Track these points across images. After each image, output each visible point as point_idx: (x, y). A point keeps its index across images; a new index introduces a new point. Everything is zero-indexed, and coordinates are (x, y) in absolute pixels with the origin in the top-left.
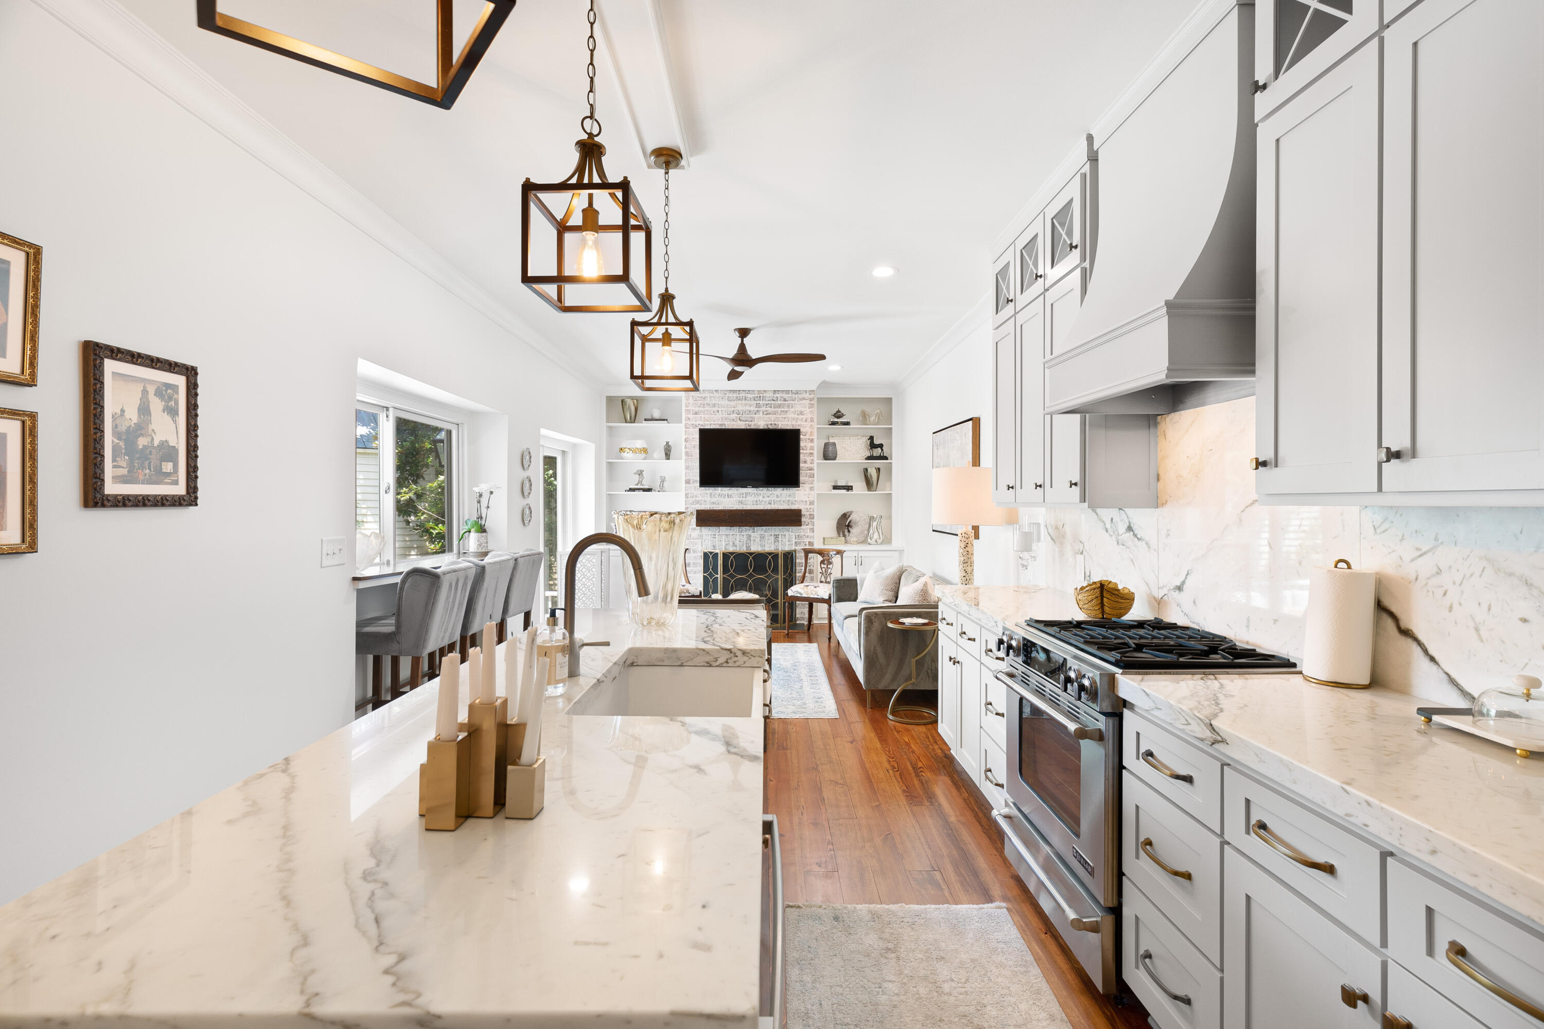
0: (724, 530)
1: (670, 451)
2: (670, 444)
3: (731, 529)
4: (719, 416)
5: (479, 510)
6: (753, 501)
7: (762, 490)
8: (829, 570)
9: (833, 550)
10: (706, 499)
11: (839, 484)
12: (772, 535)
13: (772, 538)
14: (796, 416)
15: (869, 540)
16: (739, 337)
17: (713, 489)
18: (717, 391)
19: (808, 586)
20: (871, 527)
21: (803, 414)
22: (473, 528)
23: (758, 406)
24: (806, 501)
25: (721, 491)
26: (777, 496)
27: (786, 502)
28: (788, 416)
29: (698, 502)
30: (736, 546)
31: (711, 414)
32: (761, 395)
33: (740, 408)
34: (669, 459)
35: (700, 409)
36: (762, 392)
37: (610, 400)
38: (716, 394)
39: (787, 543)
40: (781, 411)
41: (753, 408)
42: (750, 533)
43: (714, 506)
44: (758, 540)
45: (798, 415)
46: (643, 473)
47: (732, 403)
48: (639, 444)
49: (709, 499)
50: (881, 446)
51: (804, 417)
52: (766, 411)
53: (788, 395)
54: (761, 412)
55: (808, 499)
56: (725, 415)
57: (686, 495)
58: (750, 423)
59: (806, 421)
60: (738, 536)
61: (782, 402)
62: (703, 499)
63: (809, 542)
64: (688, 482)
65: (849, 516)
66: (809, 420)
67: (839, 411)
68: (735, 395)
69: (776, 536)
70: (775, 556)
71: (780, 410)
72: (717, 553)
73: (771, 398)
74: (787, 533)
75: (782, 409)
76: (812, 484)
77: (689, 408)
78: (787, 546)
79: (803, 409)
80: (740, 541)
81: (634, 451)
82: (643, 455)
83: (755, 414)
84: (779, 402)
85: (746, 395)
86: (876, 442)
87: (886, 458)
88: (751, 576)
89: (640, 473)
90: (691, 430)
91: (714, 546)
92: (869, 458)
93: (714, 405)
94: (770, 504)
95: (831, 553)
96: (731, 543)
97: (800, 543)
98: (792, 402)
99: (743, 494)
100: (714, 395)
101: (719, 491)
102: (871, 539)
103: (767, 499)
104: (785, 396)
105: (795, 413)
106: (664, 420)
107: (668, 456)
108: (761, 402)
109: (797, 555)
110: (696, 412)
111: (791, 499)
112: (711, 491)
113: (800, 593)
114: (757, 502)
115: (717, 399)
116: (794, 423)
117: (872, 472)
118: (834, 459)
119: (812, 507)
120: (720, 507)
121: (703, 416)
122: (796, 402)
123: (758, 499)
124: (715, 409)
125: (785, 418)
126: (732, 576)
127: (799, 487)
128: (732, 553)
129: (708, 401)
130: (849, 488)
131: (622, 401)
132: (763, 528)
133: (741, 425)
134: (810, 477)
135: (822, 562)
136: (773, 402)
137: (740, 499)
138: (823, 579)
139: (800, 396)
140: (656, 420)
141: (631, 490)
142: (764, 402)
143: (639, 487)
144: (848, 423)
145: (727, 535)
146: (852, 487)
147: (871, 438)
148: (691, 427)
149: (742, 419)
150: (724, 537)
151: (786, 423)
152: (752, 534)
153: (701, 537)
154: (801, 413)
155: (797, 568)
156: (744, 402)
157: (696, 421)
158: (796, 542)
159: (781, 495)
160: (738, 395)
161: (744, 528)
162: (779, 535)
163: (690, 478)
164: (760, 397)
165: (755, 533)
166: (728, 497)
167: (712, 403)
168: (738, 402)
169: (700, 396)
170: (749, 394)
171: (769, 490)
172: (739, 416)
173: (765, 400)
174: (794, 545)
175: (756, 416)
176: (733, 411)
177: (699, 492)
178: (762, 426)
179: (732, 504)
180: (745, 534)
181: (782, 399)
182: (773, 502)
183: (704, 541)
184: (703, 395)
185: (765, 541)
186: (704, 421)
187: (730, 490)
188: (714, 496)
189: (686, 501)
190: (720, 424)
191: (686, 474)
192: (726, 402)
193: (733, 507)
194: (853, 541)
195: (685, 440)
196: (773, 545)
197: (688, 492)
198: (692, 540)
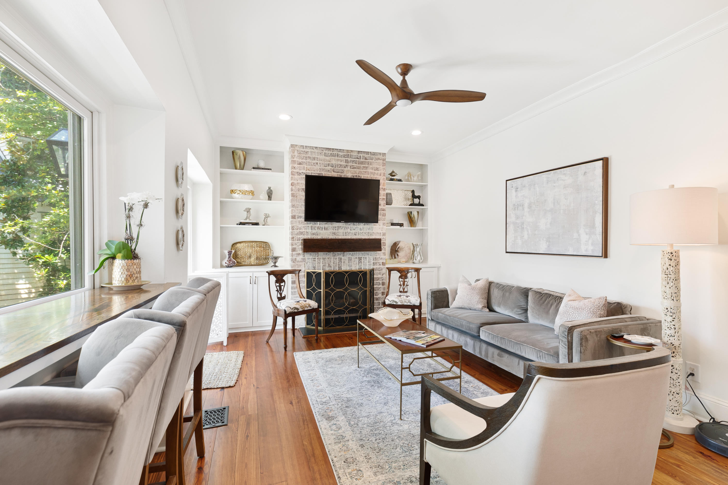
0: (321, 255)
1: (272, 194)
2: (271, 188)
3: (327, 254)
4: (318, 167)
6: (343, 233)
7: (350, 225)
10: (308, 231)
11: (394, 222)
12: (356, 258)
13: (357, 260)
14: (374, 171)
16: (401, 75)
17: (313, 223)
18: (316, 148)
20: (416, 252)
21: (378, 170)
23: (347, 161)
24: (380, 233)
25: (320, 224)
26: (361, 229)
27: (367, 234)
28: (368, 170)
29: (301, 233)
30: (331, 267)
31: (312, 165)
32: (349, 154)
33: (334, 162)
34: (271, 200)
35: (303, 160)
36: (349, 151)
37: (223, 149)
38: (315, 150)
39: (367, 264)
40: (363, 167)
41: (343, 163)
42: (341, 256)
43: (314, 236)
44: (347, 262)
45: (375, 170)
46: (251, 211)
47: (328, 158)
48: (247, 187)
49: (310, 230)
50: (419, 197)
51: (379, 172)
52: (353, 166)
53: (368, 155)
54: (349, 166)
55: (381, 232)
56: (322, 167)
57: (292, 227)
58: (341, 174)
59: (380, 175)
60: (332, 259)
61: (364, 160)
62: (305, 231)
63: (382, 263)
64: (293, 217)
65: (398, 245)
66: (382, 175)
67: (393, 172)
68: (330, 152)
69: (360, 259)
70: (364, 273)
71: (362, 165)
72: (321, 273)
73: (356, 157)
74: (367, 256)
75: (364, 166)
76: (385, 221)
77: (294, 159)
78: (367, 266)
79: (378, 167)
80: (333, 263)
81: (244, 193)
82: (251, 196)
83: (345, 167)
84: (362, 160)
85: (338, 153)
86: (416, 194)
87: (422, 205)
88: (346, 289)
89: (248, 211)
90: (296, 176)
91: (314, 267)
92: (411, 205)
93: (314, 159)
94: (355, 235)
96: (327, 265)
97: (376, 263)
98: (371, 161)
99: (336, 227)
100: (313, 151)
101: (318, 225)
103: (353, 231)
104: (366, 156)
105: (372, 169)
106: (269, 169)
107: (270, 198)
108: (349, 159)
109: (375, 272)
110: (300, 163)
111: (370, 231)
112: (311, 225)
114: (346, 233)
115: (316, 154)
116: (372, 176)
117: (415, 214)
118: (391, 205)
119: (384, 237)
120: (319, 237)
121: (305, 166)
122: (374, 161)
123: (346, 231)
124: (315, 161)
125: (366, 172)
126: (332, 290)
127: (377, 222)
128: (332, 272)
129: (309, 155)
130: (401, 225)
131: (233, 152)
132: (351, 253)
133: (335, 175)
134: (383, 216)
136: (357, 160)
137: (334, 231)
139: (376, 157)
140: (263, 169)
141: (241, 224)
142: (351, 159)
143: (248, 221)
144: (400, 180)
145: (324, 259)
146: (403, 224)
147: (413, 192)
148: (296, 174)
149: (335, 170)
150: (321, 261)
151: (367, 176)
152: (343, 258)
154: (377, 169)
155: (375, 282)
156: (336, 158)
157: (300, 170)
158: (373, 263)
159: (363, 228)
161: (336, 253)
162: (362, 258)
163: (295, 214)
164: (348, 155)
165: (345, 257)
166: (325, 230)
167: (313, 157)
168: (332, 157)
169: (303, 150)
170: (340, 153)
171: (355, 225)
172: (333, 168)
173: (352, 158)
174: (372, 265)
175: (345, 169)
176: (329, 164)
177: (304, 225)
178: (349, 177)
179: (328, 235)
180: (337, 257)
181: (364, 158)
182: (357, 234)
183: (307, 263)
184: (306, 150)
185: (352, 263)
186: (306, 170)
187: (326, 224)
188: (314, 228)
189: (292, 233)
190: (319, 174)
191: (292, 211)
192: (323, 157)
193: (329, 237)
194: (403, 261)
195: (291, 184)
196: (358, 266)
197: (293, 225)
198: (297, 263)
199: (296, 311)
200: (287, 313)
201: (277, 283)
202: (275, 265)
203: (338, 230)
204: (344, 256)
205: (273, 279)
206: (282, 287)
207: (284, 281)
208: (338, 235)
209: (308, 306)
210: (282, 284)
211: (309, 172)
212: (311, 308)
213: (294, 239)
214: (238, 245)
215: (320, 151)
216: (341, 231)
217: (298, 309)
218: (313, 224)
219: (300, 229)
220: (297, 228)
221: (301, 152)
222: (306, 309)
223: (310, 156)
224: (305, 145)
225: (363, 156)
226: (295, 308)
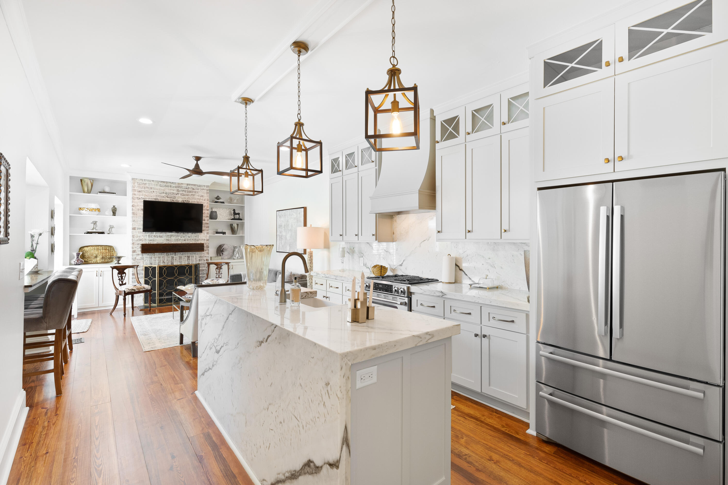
0: (157, 255)
1: (116, 211)
2: (116, 207)
3: (161, 254)
4: (154, 194)
5: (32, 245)
6: (175, 239)
7: (180, 234)
8: (221, 272)
9: (224, 263)
10: (146, 238)
11: (219, 231)
12: (186, 256)
13: (186, 258)
14: (200, 198)
15: (234, 257)
16: (196, 160)
17: (150, 233)
18: (153, 181)
19: (213, 280)
20: (235, 252)
21: (203, 197)
22: (28, 256)
23: (178, 191)
24: (205, 239)
25: (156, 234)
26: (189, 237)
27: (194, 240)
28: (195, 197)
29: (141, 240)
30: (165, 263)
31: (149, 193)
32: (180, 185)
33: (167, 191)
34: (115, 215)
35: (142, 189)
36: (180, 184)
37: (71, 178)
38: (152, 182)
39: (194, 260)
40: (191, 194)
41: (175, 192)
42: (173, 255)
43: (151, 242)
44: (178, 259)
45: (200, 197)
46: (97, 223)
47: (162, 188)
48: (93, 206)
49: (148, 238)
50: (239, 214)
51: (204, 198)
52: (183, 194)
53: (195, 187)
54: (180, 194)
55: (206, 238)
56: (158, 194)
57: (133, 236)
58: (173, 199)
59: (205, 200)
60: (166, 257)
61: (192, 190)
62: (144, 238)
63: (206, 259)
64: (134, 229)
65: (223, 247)
66: (206, 200)
67: (218, 196)
68: (164, 184)
69: (188, 257)
70: (190, 267)
71: (190, 194)
72: (156, 267)
74: (194, 255)
75: (192, 194)
76: (208, 231)
77: (135, 189)
78: (194, 262)
79: (203, 194)
80: (167, 260)
81: (92, 210)
82: (97, 212)
83: (176, 195)
84: (190, 190)
85: (171, 184)
86: (237, 212)
87: (241, 220)
88: (176, 277)
89: (95, 223)
90: (136, 200)
91: (151, 264)
92: (232, 219)
93: (151, 188)
94: (185, 241)
96: (162, 262)
97: (201, 260)
98: (197, 190)
99: (169, 236)
100: (150, 183)
102: (235, 257)
103: (183, 238)
104: (193, 187)
105: (199, 196)
106: (113, 193)
107: (114, 214)
108: (180, 189)
109: (200, 266)
110: (140, 191)
111: (197, 238)
114: (177, 239)
115: (153, 185)
116: (198, 201)
117: (235, 226)
118: (216, 219)
119: (208, 242)
120: (155, 243)
121: (144, 193)
122: (199, 190)
123: (178, 238)
124: (153, 190)
125: (193, 198)
126: (165, 278)
127: (202, 232)
128: (165, 267)
129: (147, 185)
130: (224, 233)
131: (81, 180)
132: (181, 253)
133: (168, 200)
134: (207, 227)
135: (216, 268)
136: (186, 189)
137: (168, 238)
138: (217, 277)
139: (201, 188)
140: (108, 193)
141: (88, 233)
142: (181, 189)
143: (94, 231)
144: (223, 203)
145: (159, 257)
146: (225, 232)
147: (234, 210)
149: (169, 197)
150: (157, 259)
151: (194, 200)
152: (175, 256)
153: (142, 259)
154: (202, 196)
155: (200, 272)
156: (169, 188)
157: (139, 196)
158: (199, 260)
159: (191, 236)
160: (166, 184)
161: (169, 253)
162: (190, 256)
163: (135, 227)
164: (179, 186)
165: (176, 256)
166: (160, 237)
167: (150, 187)
168: (166, 188)
169: (142, 182)
170: (172, 184)
171: (184, 234)
172: (167, 195)
173: (182, 188)
174: (198, 261)
175: (177, 196)
176: (163, 193)
177: (142, 234)
178: (180, 202)
179: (162, 241)
180: (170, 256)
181: (192, 189)
182: (186, 240)
183: (145, 261)
184: (145, 182)
185: (182, 260)
186: (145, 196)
187: (161, 233)
188: (151, 237)
189: (132, 239)
190: (155, 199)
191: (133, 224)
192: (159, 187)
193: (163, 243)
194: (226, 258)
195: (132, 206)
196: (187, 262)
197: (134, 234)
198: (137, 261)
199: (133, 291)
200: (126, 292)
201: (119, 274)
202: (118, 262)
203: (170, 237)
204: (176, 255)
205: (116, 272)
206: (124, 277)
207: (125, 273)
208: (171, 241)
209: (142, 288)
210: (123, 275)
211: (147, 197)
212: (145, 289)
213: (134, 244)
214: (85, 248)
215: (156, 183)
216: (173, 238)
217: (134, 290)
218: (150, 234)
219: (139, 237)
220: (137, 236)
221: (141, 184)
222: (141, 290)
223: (148, 186)
224: (143, 179)
225: (191, 187)
226: (133, 289)
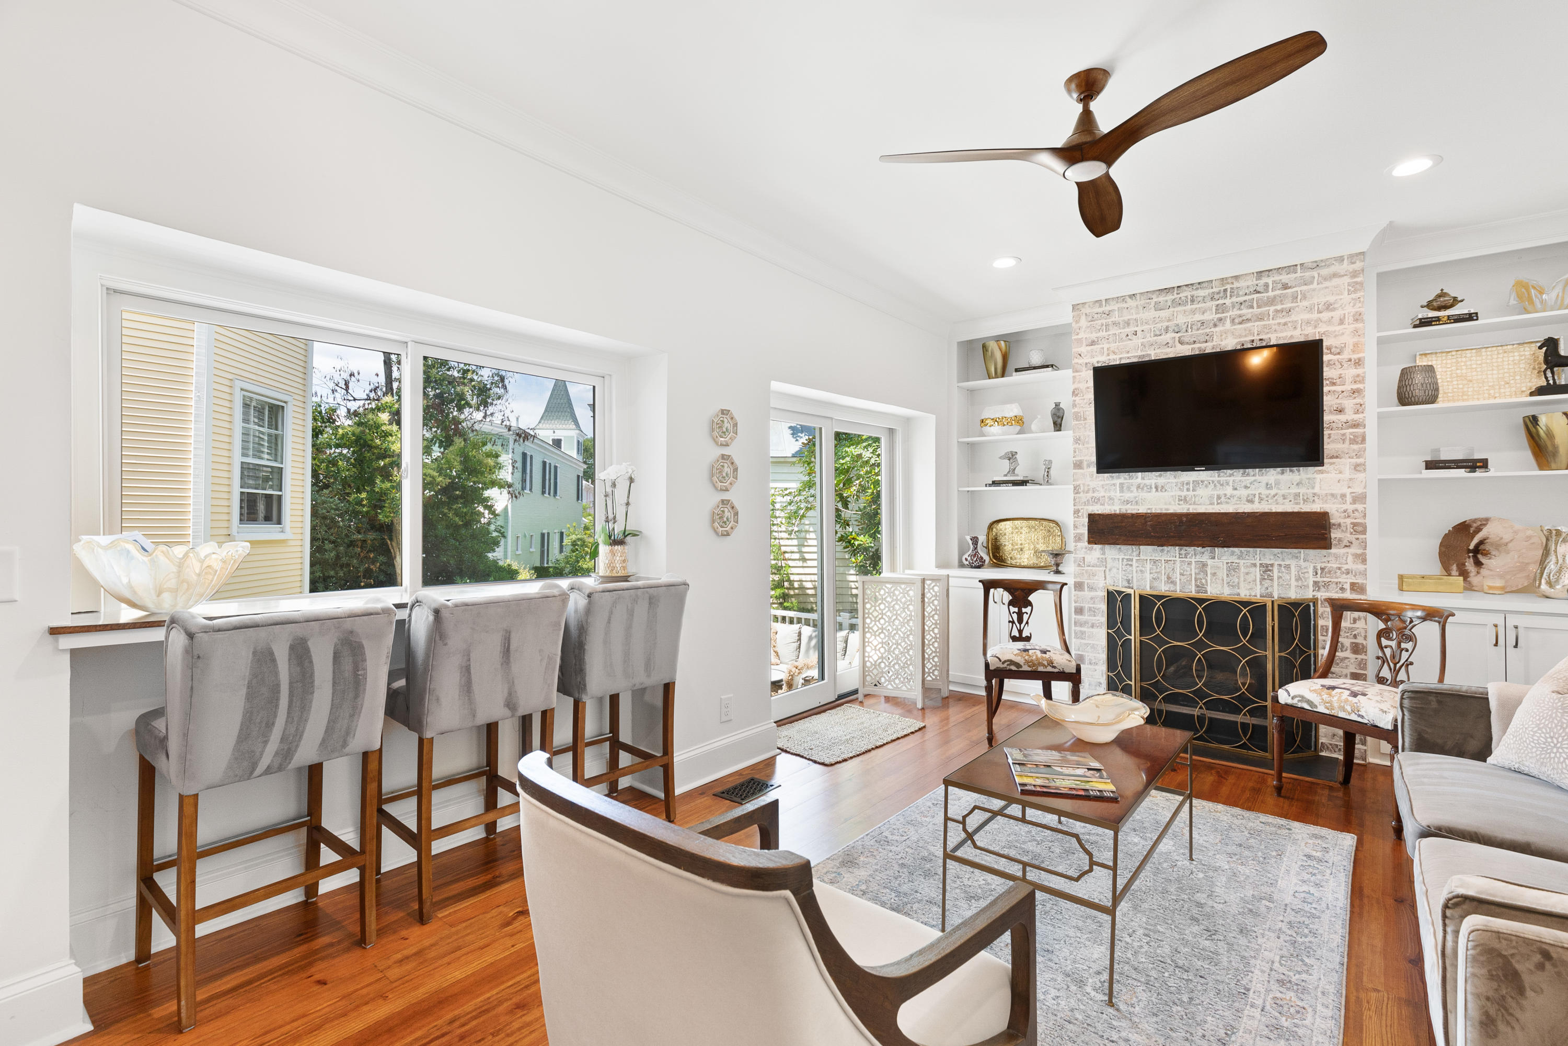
0: (1148, 551)
1: (1061, 418)
2: (1061, 406)
3: (1161, 551)
4: (1137, 341)
6: (1211, 497)
7: (1231, 475)
8: (1405, 655)
9: (1414, 607)
10: (1112, 494)
11: (1444, 456)
12: (1255, 565)
13: (1257, 572)
14: (1315, 316)
15: (1544, 587)
17: (1126, 475)
18: (1133, 296)
19: (1333, 688)
20: (1552, 558)
21: (1334, 309)
23: (1220, 309)
25: (1143, 478)
27: (1291, 498)
28: (1293, 317)
29: (1096, 501)
30: (1174, 583)
31: (1121, 340)
32: (1228, 287)
33: (1181, 320)
34: (1060, 430)
35: (1101, 334)
36: (1229, 281)
37: (964, 346)
38: (1131, 303)
39: (1293, 583)
40: (1277, 311)
41: (1211, 316)
43: (1129, 506)
44: (1223, 573)
45: (1320, 312)
46: (1017, 456)
47: (1164, 314)
48: (1012, 410)
49: (1118, 494)
51: (1337, 314)
52: (1240, 316)
53: (1293, 276)
54: (1228, 320)
55: (1348, 491)
56: (1150, 339)
57: (1072, 488)
58: (1203, 345)
59: (1342, 322)
60: (1178, 564)
61: (1278, 292)
62: (1107, 495)
63: (1353, 584)
64: (1074, 465)
65: (1478, 530)
66: (1350, 319)
67: (1442, 294)
68: (1170, 297)
69: (1267, 569)
70: (1258, 610)
71: (1272, 308)
72: (1130, 595)
73: (1252, 290)
74: (1293, 563)
75: (1279, 307)
76: (1357, 456)
77: (1080, 337)
79: (1331, 299)
80: (1182, 574)
81: (1003, 422)
82: (1017, 428)
83: (1215, 325)
84: (1271, 294)
85: (1195, 292)
88: (1200, 645)
89: (1012, 457)
91: (1128, 581)
92: (1541, 391)
93: (1128, 324)
94: (1251, 501)
95: (1410, 614)
96: (1164, 578)
97: (1325, 584)
98: (1304, 288)
99: (1188, 484)
100: (1125, 305)
101: (1139, 480)
102: (1550, 584)
103: (1244, 493)
104: (1284, 278)
105: (1311, 311)
106: (1047, 366)
107: (1058, 426)
108: (1228, 301)
109: (1316, 610)
110: (1093, 342)
111: (1302, 490)
112: (1122, 480)
113: (1309, 702)
114: (1219, 497)
115: (1133, 311)
116: (1309, 330)
117: (1556, 422)
118: (1432, 399)
119: (1360, 507)
120: (1142, 509)
121: (1106, 346)
122: (1315, 285)
123: (1221, 492)
124: (1132, 329)
125: (1285, 324)
126: (1161, 641)
127: (1322, 464)
129: (1115, 317)
130: (1476, 465)
131: (983, 348)
132: (1236, 550)
133: (1185, 351)
134: (1353, 441)
135: (1380, 634)
136: (1257, 295)
137: (1185, 493)
138: (1386, 673)
139: (1325, 272)
140: (1035, 368)
141: (995, 483)
142: (1234, 299)
143: (1008, 478)
144: (1471, 317)
145: (1155, 562)
146: (1484, 461)
147: (1550, 345)
148: (1084, 369)
149: (1186, 340)
150: (1148, 566)
151: (1289, 334)
152: (1210, 562)
153: (1103, 562)
154: (1329, 307)
156: (1189, 307)
157: (1093, 357)
158: (1316, 583)
159: (1277, 483)
160: (1176, 296)
161: (1191, 550)
162: (1272, 565)
163: (1082, 458)
164: (1225, 290)
165: (1216, 560)
166: (1157, 490)
167: (1124, 320)
168: (1176, 309)
169: (1100, 310)
170: (1199, 291)
171: (1248, 475)
172: (1179, 335)
173: (1238, 296)
174: (1311, 588)
175: (1217, 329)
176: (1167, 330)
177: (1102, 483)
178: (1229, 348)
179: (1166, 504)
180: (1193, 560)
181: (1280, 286)
182: (1257, 499)
183: (1110, 570)
184: (1106, 309)
185: (1239, 577)
186: (1108, 355)
187: (1160, 476)
188: (1129, 489)
189: (1074, 500)
190: (1140, 357)
191: (1075, 452)
192: (1151, 314)
193: (1168, 510)
194: (1490, 588)
195: (1074, 392)
196: (1259, 586)
197: (1078, 483)
198: (1086, 568)
199: (1013, 668)
200: (992, 668)
202: (1057, 569)
203: (1194, 490)
204: (1214, 558)
206: (1025, 617)
207: (1030, 604)
208: (1194, 503)
209: (1045, 663)
210: (1024, 610)
211: (1115, 357)
212: (1056, 670)
213: (1080, 514)
214: (1002, 525)
215: (1143, 302)
216: (1202, 492)
217: (1017, 665)
218: (1125, 479)
219: (1094, 492)
220: (1086, 489)
221: (1096, 316)
222: (1041, 669)
223: (1117, 319)
224: (1103, 298)
225: (1274, 282)
226: (1012, 662)
